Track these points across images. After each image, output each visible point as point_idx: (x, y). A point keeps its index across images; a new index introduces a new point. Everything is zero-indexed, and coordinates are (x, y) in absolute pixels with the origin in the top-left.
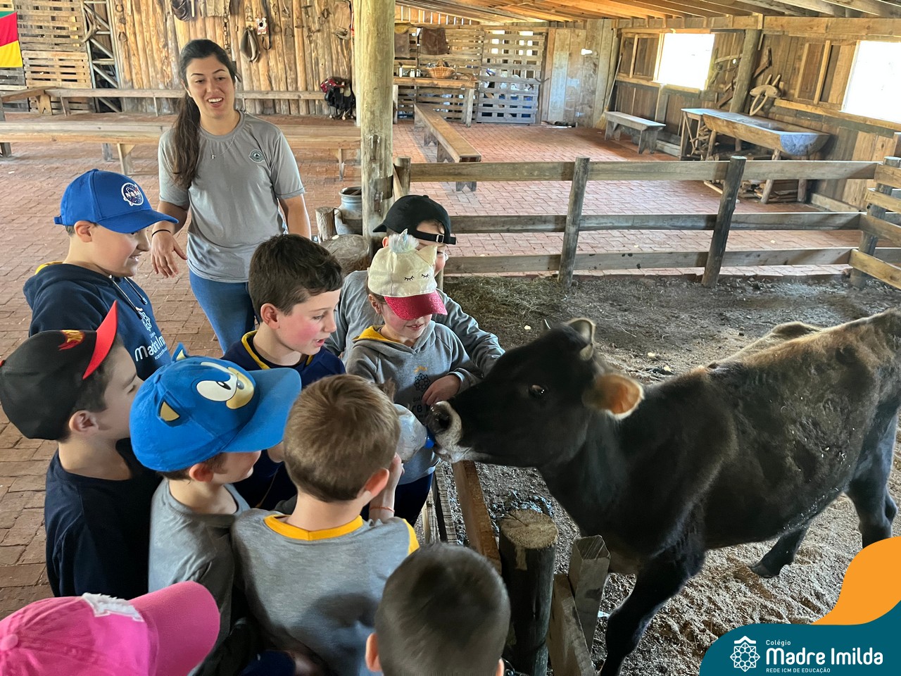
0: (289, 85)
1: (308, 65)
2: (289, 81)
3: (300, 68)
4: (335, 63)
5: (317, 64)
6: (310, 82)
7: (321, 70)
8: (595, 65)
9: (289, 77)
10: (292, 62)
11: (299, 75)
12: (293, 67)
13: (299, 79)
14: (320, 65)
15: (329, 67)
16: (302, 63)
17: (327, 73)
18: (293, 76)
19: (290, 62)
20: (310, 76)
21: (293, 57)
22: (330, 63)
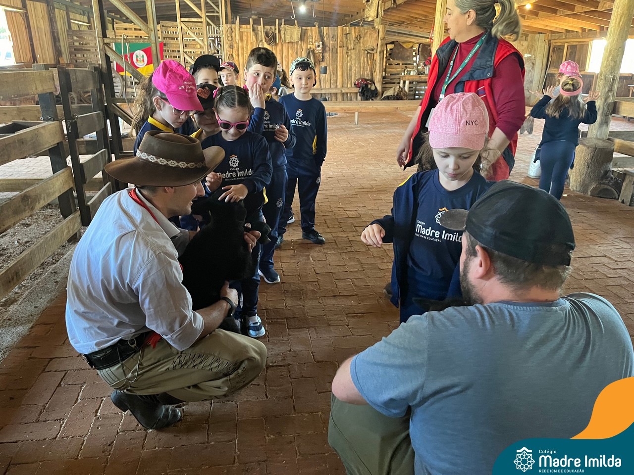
0: (332, 84)
1: (345, 71)
2: (332, 82)
3: (339, 73)
4: (362, 69)
5: (350, 70)
6: (345, 82)
7: (353, 74)
8: (533, 64)
9: (332, 79)
10: (335, 69)
11: (339, 77)
12: (335, 73)
13: (338, 80)
14: (353, 71)
15: (358, 71)
16: (341, 70)
17: (357, 75)
18: (335, 79)
19: (333, 70)
20: (346, 78)
21: (335, 66)
22: (359, 69)
